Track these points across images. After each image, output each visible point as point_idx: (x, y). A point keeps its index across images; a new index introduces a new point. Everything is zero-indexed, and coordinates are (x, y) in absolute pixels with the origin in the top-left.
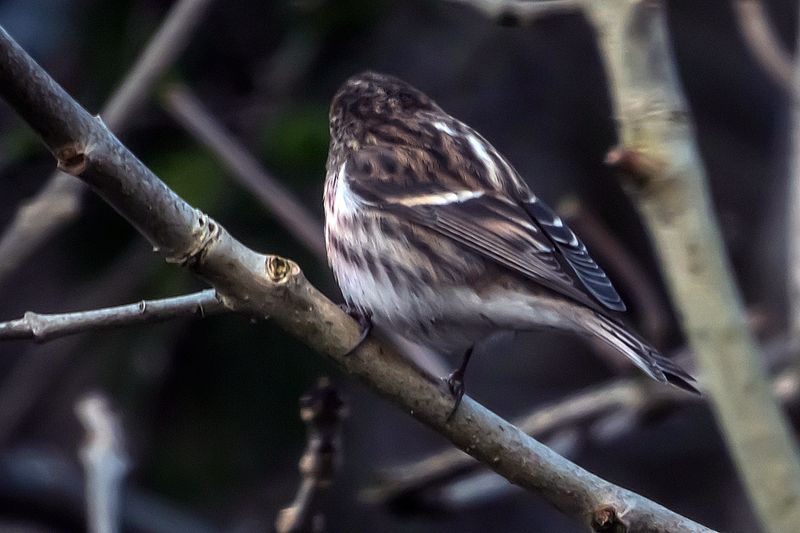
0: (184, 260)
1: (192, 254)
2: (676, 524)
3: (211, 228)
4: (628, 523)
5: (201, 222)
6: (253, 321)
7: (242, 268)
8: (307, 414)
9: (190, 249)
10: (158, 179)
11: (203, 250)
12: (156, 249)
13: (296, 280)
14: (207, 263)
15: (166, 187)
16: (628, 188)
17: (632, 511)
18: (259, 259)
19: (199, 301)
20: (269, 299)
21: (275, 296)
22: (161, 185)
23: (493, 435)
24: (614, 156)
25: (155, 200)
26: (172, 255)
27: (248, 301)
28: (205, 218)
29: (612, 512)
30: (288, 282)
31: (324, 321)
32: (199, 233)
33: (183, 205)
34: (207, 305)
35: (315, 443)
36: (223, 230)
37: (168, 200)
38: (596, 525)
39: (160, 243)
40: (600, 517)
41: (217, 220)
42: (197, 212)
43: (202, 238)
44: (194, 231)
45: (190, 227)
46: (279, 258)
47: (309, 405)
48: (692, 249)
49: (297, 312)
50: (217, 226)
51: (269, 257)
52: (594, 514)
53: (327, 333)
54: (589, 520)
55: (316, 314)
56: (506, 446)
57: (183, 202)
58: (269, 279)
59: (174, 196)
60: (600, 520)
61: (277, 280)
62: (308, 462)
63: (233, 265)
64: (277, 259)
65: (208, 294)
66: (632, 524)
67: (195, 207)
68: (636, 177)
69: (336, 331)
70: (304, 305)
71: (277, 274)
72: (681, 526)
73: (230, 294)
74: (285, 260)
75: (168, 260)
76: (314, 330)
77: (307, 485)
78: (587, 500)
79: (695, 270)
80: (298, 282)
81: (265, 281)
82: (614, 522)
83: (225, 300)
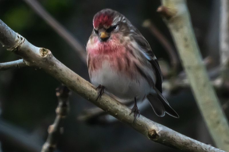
0: (13, 49)
1: (15, 48)
2: (176, 135)
3: (22, 39)
4: (160, 135)
5: (18, 37)
6: (36, 69)
7: (32, 52)
8: (58, 94)
9: (14, 46)
10: (4, 23)
11: (19, 46)
12: (3, 46)
13: (50, 56)
14: (20, 50)
15: (6, 25)
16: (164, 19)
17: (161, 131)
18: (37, 49)
19: (18, 63)
20: (41, 62)
21: (43, 61)
22: (5, 25)
23: (115, 106)
24: (160, 9)
25: (3, 30)
26: (9, 48)
27: (34, 62)
28: (20, 36)
29: (155, 131)
30: (47, 56)
31: (59, 69)
32: (18, 41)
33: (12, 31)
34: (20, 64)
35: (60, 103)
36: (26, 40)
37: (7, 30)
38: (149, 135)
39: (5, 44)
40: (151, 133)
41: (23, 36)
42: (17, 34)
43: (18, 42)
44: (16, 40)
45: (15, 39)
46: (44, 49)
47: (59, 91)
48: (186, 40)
49: (50, 66)
50: (23, 38)
51: (41, 48)
52: (149, 132)
53: (60, 73)
54: (147, 134)
55: (56, 67)
56: (119, 110)
57: (12, 30)
58: (41, 56)
59: (9, 28)
60: (151, 134)
61: (43, 56)
62: (58, 110)
63: (29, 51)
64: (43, 49)
65: (21, 61)
66: (161, 135)
67: (16, 32)
68: (167, 16)
69: (63, 72)
70: (52, 64)
71: (43, 54)
72: (178, 136)
73: (28, 61)
74: (46, 49)
75: (8, 50)
76: (56, 72)
77: (58, 117)
78: (146, 127)
79: (187, 46)
80: (51, 56)
81: (40, 56)
82: (155, 135)
83: (26, 63)
